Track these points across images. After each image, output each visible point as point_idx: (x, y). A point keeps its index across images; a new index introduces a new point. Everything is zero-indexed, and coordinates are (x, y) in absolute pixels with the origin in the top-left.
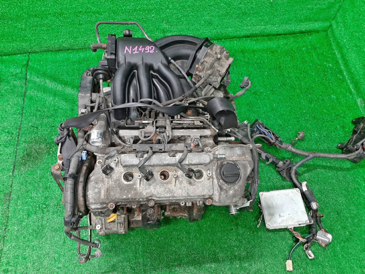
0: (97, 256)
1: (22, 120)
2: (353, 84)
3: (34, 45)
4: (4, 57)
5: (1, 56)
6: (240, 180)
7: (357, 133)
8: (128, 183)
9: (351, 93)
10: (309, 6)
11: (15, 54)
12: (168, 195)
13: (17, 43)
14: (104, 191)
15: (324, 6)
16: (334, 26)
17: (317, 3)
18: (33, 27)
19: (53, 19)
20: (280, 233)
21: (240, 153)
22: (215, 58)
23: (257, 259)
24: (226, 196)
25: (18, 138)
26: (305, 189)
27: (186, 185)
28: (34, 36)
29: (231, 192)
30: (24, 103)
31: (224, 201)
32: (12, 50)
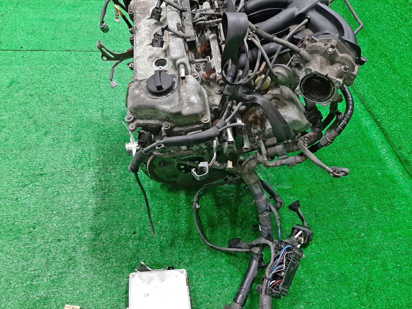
21: (192, 99)
27: (148, 54)
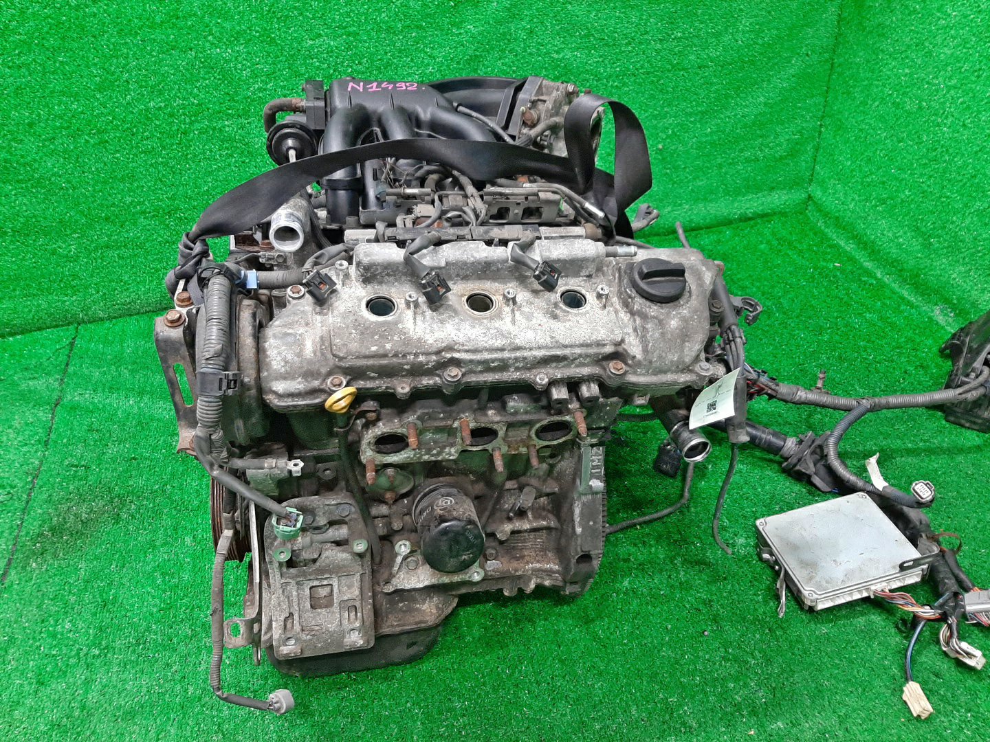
0: (278, 705)
1: (44, 455)
2: (908, 284)
3: (93, 301)
4: (11, 339)
5: (3, 336)
6: (690, 296)
7: (962, 352)
8: (382, 319)
9: (911, 305)
10: (747, 154)
11: (40, 329)
12: (499, 341)
13: (50, 297)
14: (313, 342)
15: (780, 152)
16: (818, 194)
17: (762, 144)
18: (96, 249)
19: (149, 225)
20: (855, 621)
22: (562, 92)
23: (808, 702)
24: (663, 334)
25: (29, 495)
26: (879, 483)
27: (545, 320)
28: (98, 273)
29: (674, 323)
30: (53, 418)
31: (660, 357)
32: (33, 316)
